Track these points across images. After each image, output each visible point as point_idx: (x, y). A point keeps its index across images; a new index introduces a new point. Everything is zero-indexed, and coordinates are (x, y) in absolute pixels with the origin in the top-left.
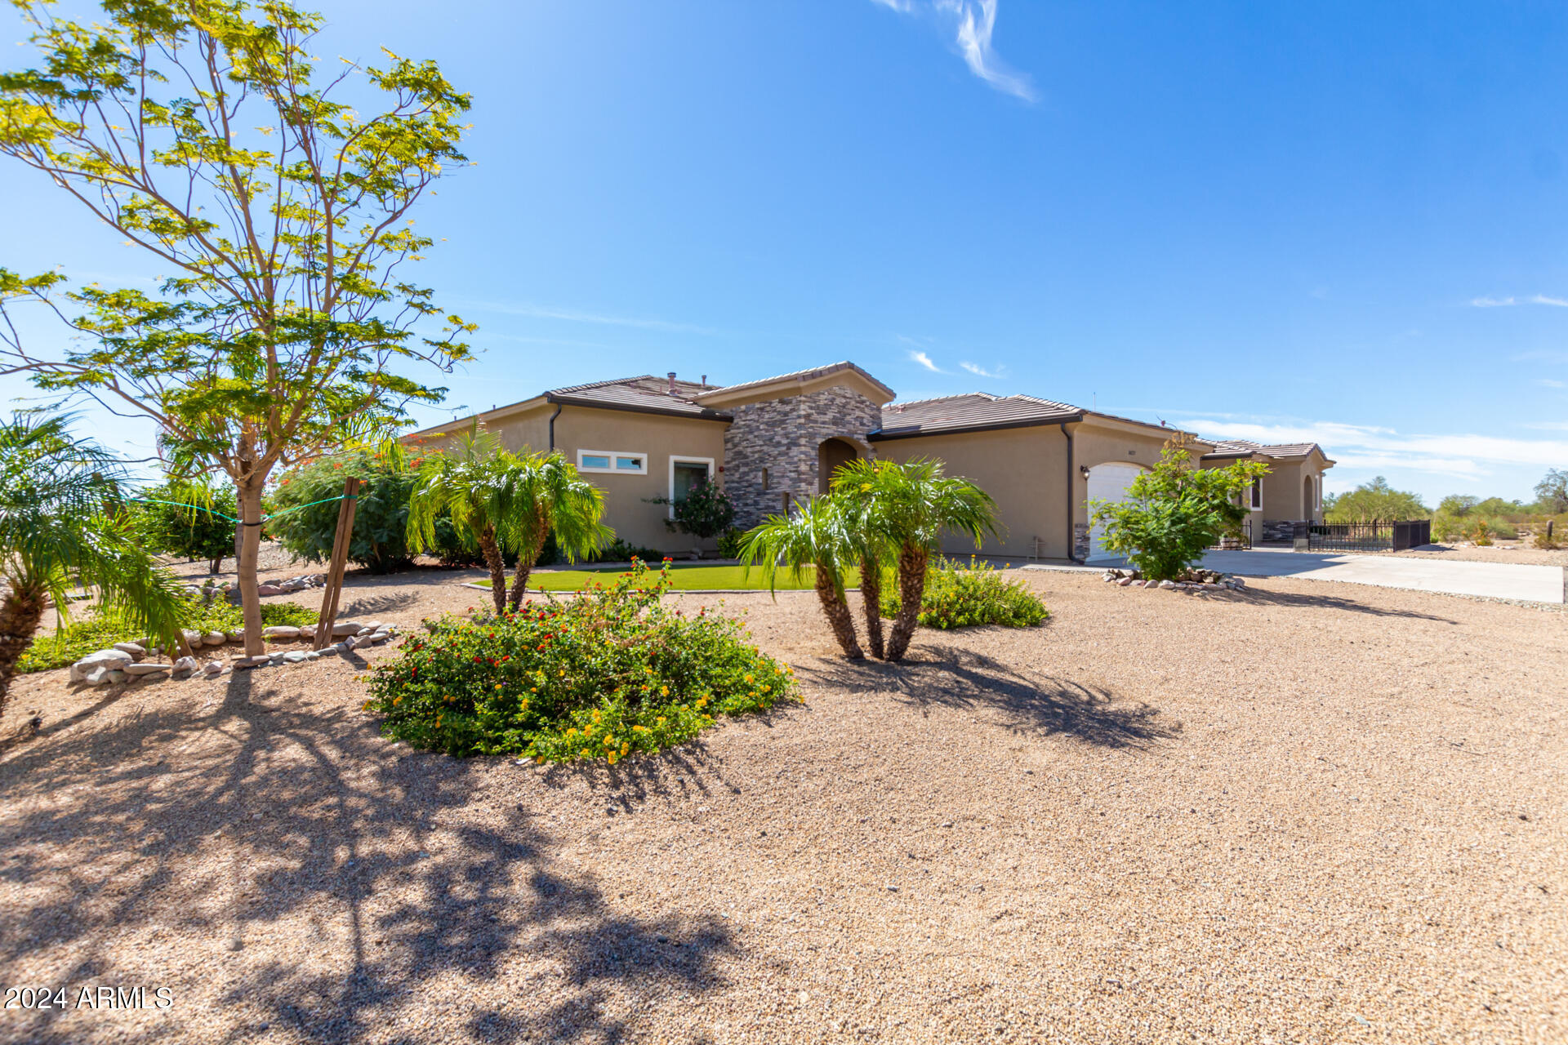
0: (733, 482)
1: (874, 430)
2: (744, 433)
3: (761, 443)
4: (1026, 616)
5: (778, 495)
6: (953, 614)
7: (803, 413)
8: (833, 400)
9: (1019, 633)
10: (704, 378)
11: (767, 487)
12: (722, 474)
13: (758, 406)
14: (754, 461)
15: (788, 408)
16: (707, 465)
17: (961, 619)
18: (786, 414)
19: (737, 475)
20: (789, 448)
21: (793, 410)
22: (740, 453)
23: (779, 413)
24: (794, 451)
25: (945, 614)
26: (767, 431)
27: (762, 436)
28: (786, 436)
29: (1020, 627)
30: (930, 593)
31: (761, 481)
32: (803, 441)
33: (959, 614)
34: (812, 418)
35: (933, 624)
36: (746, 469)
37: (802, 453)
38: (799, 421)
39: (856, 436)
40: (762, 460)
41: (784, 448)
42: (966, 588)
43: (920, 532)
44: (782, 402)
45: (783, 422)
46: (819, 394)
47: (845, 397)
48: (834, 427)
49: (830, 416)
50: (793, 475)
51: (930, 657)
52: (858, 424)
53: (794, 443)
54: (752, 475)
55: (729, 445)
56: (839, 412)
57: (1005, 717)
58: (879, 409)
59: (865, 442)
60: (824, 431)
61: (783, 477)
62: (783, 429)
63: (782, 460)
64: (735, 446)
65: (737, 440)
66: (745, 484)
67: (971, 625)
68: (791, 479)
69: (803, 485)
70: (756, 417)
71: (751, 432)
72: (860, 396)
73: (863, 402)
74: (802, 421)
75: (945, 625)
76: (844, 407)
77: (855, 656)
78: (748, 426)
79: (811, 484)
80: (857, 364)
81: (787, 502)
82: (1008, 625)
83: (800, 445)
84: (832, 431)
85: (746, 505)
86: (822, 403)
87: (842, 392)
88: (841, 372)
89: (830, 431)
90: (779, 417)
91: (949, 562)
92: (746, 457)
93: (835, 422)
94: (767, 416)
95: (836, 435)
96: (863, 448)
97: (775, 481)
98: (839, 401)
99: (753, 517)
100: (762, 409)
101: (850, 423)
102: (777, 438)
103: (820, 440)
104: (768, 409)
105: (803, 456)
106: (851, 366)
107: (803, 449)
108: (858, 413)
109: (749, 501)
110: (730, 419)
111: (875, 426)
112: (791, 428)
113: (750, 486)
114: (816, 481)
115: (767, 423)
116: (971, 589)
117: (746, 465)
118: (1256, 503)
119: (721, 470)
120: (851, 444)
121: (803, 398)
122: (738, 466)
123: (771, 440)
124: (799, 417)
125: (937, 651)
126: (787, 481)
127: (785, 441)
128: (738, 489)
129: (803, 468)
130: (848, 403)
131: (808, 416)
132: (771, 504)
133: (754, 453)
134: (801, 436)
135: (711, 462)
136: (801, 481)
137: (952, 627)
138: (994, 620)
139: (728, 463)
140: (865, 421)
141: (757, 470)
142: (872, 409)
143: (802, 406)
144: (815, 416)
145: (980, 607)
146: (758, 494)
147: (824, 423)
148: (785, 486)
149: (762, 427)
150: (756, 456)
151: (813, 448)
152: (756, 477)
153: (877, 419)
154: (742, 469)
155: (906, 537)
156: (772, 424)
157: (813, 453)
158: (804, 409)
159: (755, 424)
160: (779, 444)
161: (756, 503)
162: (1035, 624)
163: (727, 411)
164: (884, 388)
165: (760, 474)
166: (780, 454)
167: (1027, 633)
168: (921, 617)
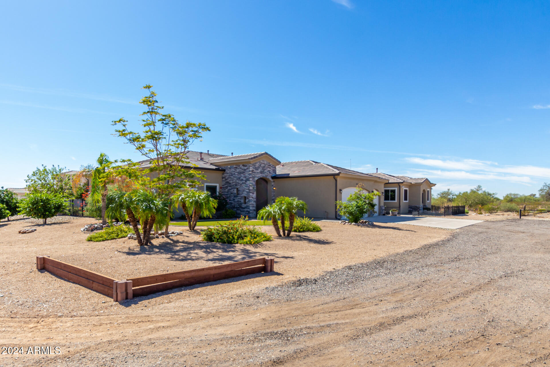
0: (225, 192)
1: (274, 175)
2: (229, 175)
3: (236, 179)
4: (316, 230)
5: (242, 197)
6: (300, 229)
7: (251, 170)
8: (260, 165)
9: (314, 233)
10: (208, 151)
11: (238, 194)
12: (221, 189)
13: (235, 166)
14: (233, 185)
15: (246, 168)
16: (216, 186)
17: (301, 230)
18: (245, 170)
19: (227, 190)
20: (246, 181)
21: (247, 169)
22: (228, 182)
23: (242, 169)
24: (248, 182)
25: (298, 229)
26: (238, 175)
27: (236, 177)
28: (245, 177)
29: (314, 232)
30: (295, 224)
31: (235, 192)
32: (251, 179)
33: (301, 229)
34: (254, 171)
35: (295, 231)
36: (230, 188)
37: (251, 183)
38: (250, 172)
39: (268, 177)
40: (236, 185)
41: (244, 181)
42: (302, 223)
43: (293, 211)
44: (243, 166)
45: (244, 172)
46: (256, 163)
47: (264, 164)
48: (261, 174)
49: (259, 170)
50: (247, 190)
51: (295, 236)
52: (268, 173)
53: (248, 180)
54: (232, 190)
55: (224, 179)
56: (262, 169)
57: (308, 242)
58: (275, 168)
59: (271, 179)
60: (258, 176)
61: (244, 191)
62: (244, 175)
63: (244, 185)
64: (226, 180)
65: (227, 178)
66: (230, 193)
67: (304, 231)
68: (247, 192)
69: (251, 194)
70: (234, 170)
71: (232, 175)
72: (269, 163)
73: (270, 165)
74: (251, 172)
75: (298, 231)
76: (264, 167)
77: (280, 236)
78: (231, 173)
79: (253, 193)
80: (269, 153)
81: (245, 200)
82: (311, 231)
83: (250, 181)
84: (260, 175)
85: (230, 200)
86: (257, 166)
87: (263, 162)
88: (263, 156)
89: (260, 176)
90: (242, 171)
91: (299, 217)
92: (230, 184)
93: (261, 172)
94: (238, 170)
95: (261, 177)
96: (270, 181)
97: (241, 192)
98: (263, 165)
99: (233, 204)
100: (236, 168)
101: (266, 172)
102: (242, 178)
103: (256, 179)
104: (239, 168)
105: (251, 184)
106: (266, 153)
107: (251, 182)
108: (269, 169)
109: (231, 199)
110: (224, 170)
111: (274, 173)
112: (247, 175)
113: (232, 194)
114: (255, 193)
115: (238, 173)
116: (304, 224)
117: (230, 186)
118: (406, 199)
119: (221, 188)
120: (267, 180)
121: (251, 165)
122: (227, 187)
123: (239, 178)
124: (250, 171)
125: (296, 235)
126: (245, 193)
127: (244, 179)
128: (227, 195)
129: (251, 188)
130: (265, 166)
131: (252, 171)
132: (239, 200)
133: (233, 182)
134: (250, 178)
135: (218, 185)
136: (250, 192)
137: (300, 232)
138: (309, 230)
139: (223, 185)
140: (271, 172)
141: (234, 188)
142: (273, 168)
143: (251, 168)
144: (255, 171)
145: (305, 228)
146: (235, 197)
147: (258, 173)
148: (245, 194)
149: (236, 174)
150: (234, 183)
151: (254, 182)
152: (234, 191)
153: (275, 171)
154: (229, 188)
155: (291, 212)
156: (240, 173)
157: (254, 183)
158: (251, 169)
159: (233, 173)
160: (242, 180)
161: (234, 200)
162: (318, 231)
163: (223, 168)
164: (277, 160)
165: (235, 190)
166: (243, 183)
167: (316, 233)
168: (293, 230)
